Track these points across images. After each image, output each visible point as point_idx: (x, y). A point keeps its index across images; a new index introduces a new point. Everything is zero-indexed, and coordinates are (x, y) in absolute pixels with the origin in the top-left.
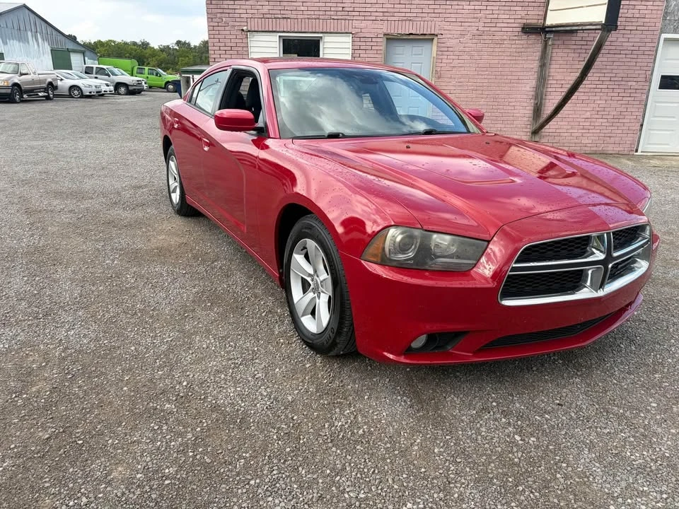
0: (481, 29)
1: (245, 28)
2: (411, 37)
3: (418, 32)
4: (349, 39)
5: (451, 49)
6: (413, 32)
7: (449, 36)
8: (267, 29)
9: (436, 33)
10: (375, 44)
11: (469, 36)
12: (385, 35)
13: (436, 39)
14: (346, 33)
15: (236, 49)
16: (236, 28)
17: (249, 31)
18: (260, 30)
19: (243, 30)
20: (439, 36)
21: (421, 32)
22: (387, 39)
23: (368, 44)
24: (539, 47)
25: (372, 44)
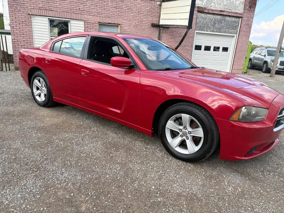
0: (137, 23)
1: (30, 13)
2: (109, 24)
3: (112, 23)
4: (83, 23)
5: (125, 31)
6: (111, 22)
7: (125, 25)
8: (42, 15)
9: (120, 24)
10: (94, 26)
11: (132, 26)
12: (98, 22)
13: (119, 26)
14: (81, 20)
15: (25, 23)
16: (25, 13)
17: (32, 15)
18: (38, 14)
19: (29, 14)
20: (121, 25)
21: (114, 23)
22: (99, 24)
23: (91, 26)
24: (157, 32)
25: (93, 26)
